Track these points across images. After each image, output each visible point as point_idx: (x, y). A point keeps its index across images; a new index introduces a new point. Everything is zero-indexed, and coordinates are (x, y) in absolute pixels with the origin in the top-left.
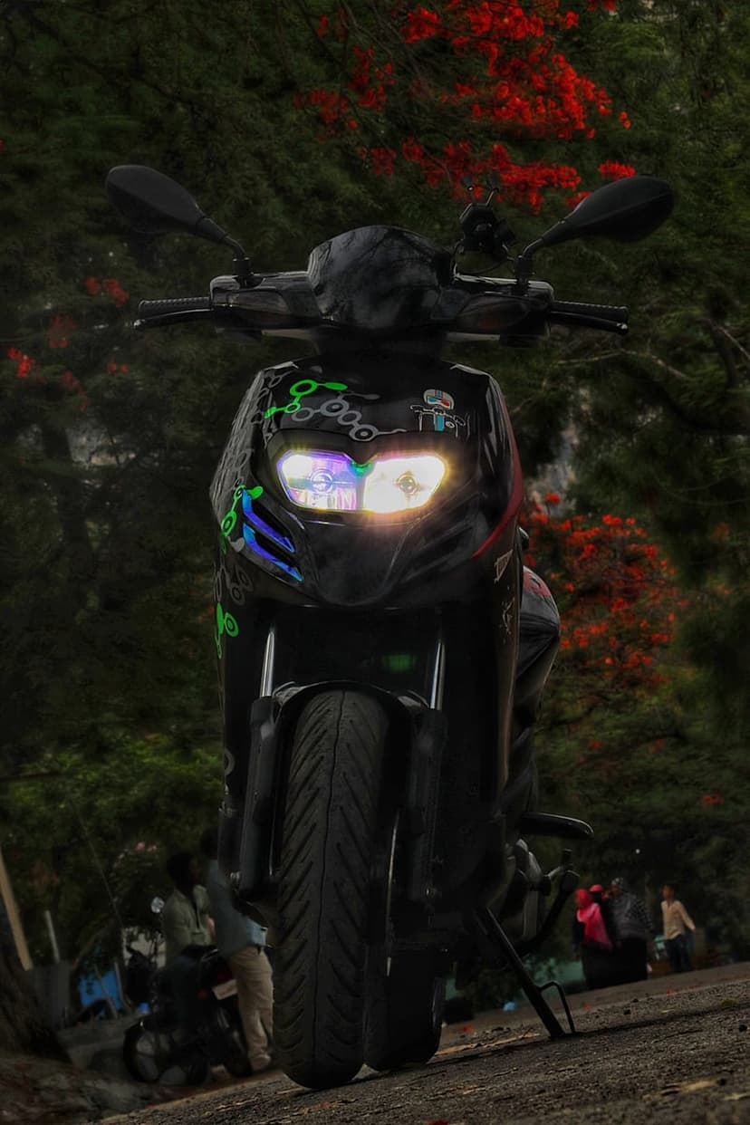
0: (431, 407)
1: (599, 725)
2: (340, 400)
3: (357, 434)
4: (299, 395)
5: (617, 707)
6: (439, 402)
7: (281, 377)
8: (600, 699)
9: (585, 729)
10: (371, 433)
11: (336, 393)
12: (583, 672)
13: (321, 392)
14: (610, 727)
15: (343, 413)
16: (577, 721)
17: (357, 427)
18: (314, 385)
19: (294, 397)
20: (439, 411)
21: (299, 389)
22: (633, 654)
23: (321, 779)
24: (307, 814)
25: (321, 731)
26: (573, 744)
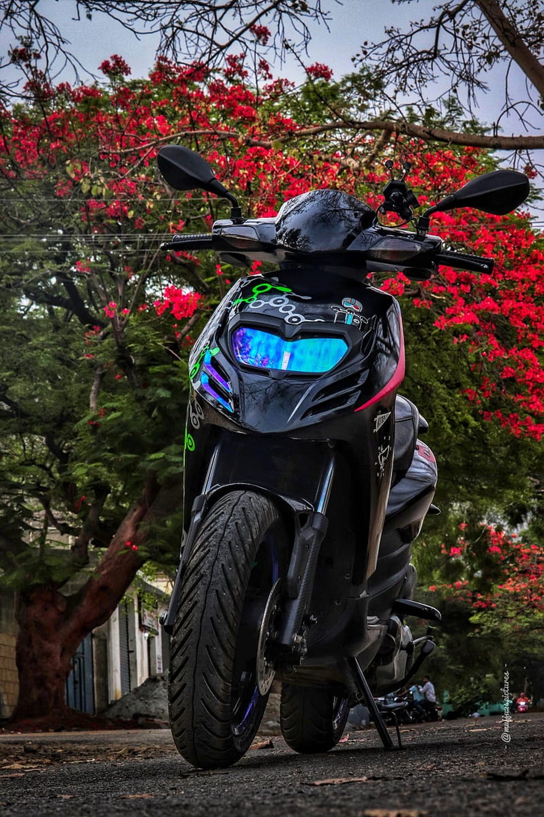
0: (346, 308)
1: (520, 621)
2: (283, 297)
3: (290, 320)
4: (257, 292)
5: (527, 615)
6: (352, 306)
7: (250, 281)
8: (521, 612)
9: (514, 621)
10: (299, 319)
11: (282, 293)
12: (517, 600)
13: (273, 292)
14: (524, 622)
15: (283, 305)
16: (512, 618)
17: (291, 315)
18: (269, 287)
19: (254, 293)
20: (350, 311)
21: (259, 289)
22: (535, 596)
23: (205, 568)
24: (192, 594)
25: (212, 530)
26: (509, 626)
